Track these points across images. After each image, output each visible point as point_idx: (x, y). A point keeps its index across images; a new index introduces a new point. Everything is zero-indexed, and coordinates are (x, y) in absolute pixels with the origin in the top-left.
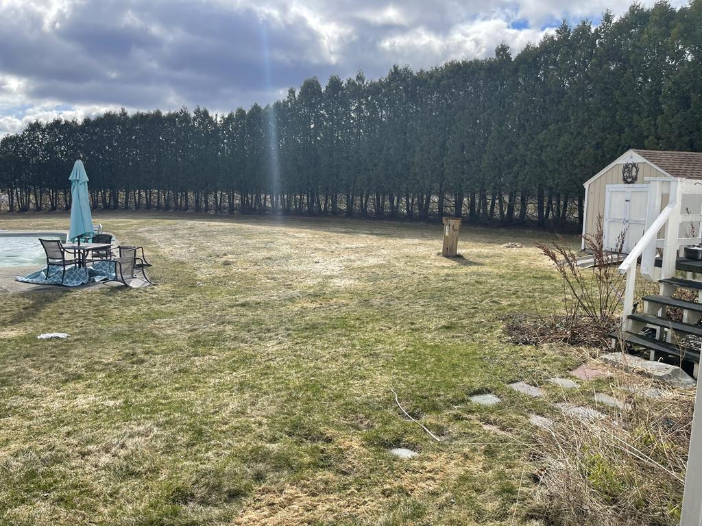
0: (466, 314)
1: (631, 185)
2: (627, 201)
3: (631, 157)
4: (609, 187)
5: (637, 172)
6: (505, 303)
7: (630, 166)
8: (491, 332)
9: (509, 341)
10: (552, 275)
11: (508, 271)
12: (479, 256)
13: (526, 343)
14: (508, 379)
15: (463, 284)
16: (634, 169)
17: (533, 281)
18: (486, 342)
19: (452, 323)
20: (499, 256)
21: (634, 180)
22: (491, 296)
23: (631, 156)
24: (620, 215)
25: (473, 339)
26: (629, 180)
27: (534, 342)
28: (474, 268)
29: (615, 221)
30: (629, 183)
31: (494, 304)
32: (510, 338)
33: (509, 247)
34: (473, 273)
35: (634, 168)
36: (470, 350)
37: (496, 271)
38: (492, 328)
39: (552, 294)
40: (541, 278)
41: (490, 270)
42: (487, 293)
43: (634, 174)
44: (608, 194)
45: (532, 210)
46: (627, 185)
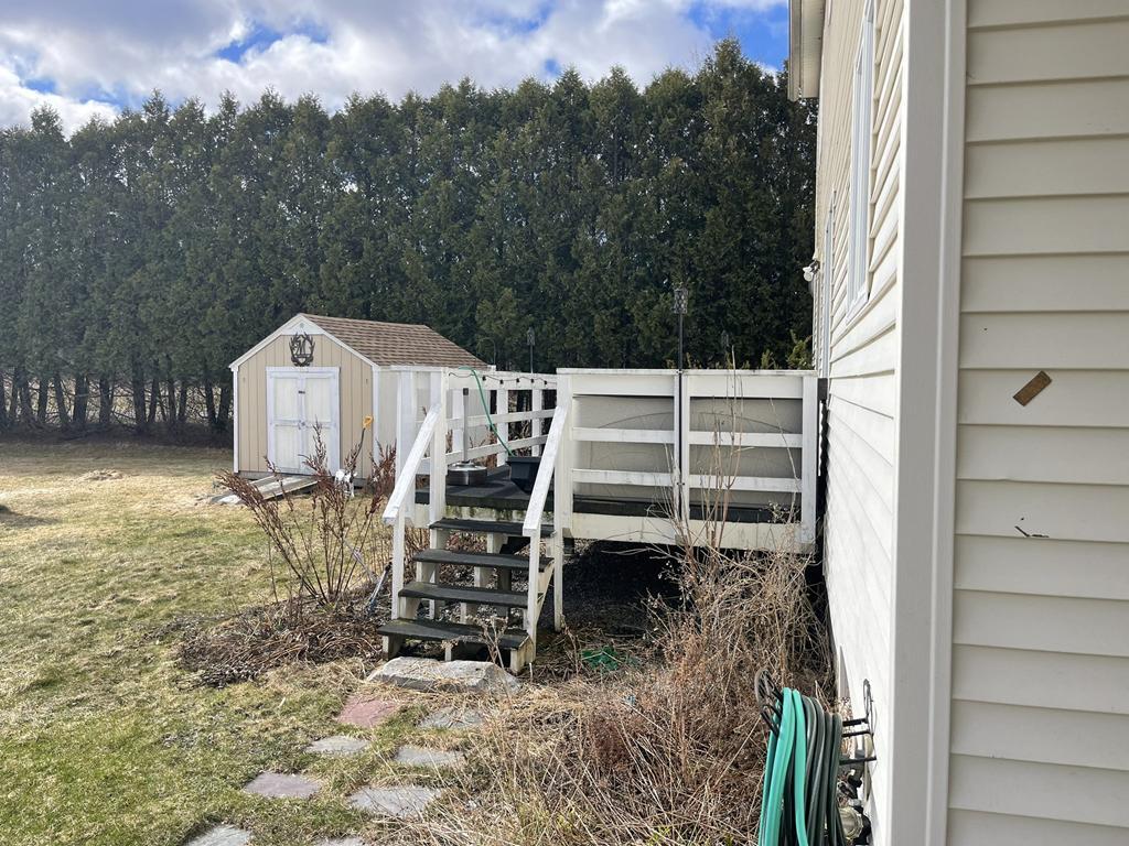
0: (74, 641)
1: (305, 368)
2: (300, 392)
3: (302, 325)
4: (270, 370)
5: (312, 348)
6: (145, 599)
7: (302, 339)
8: (147, 671)
9: (197, 685)
10: (205, 526)
11: (119, 529)
12: (42, 504)
13: (234, 680)
14: (239, 774)
15: (36, 572)
16: (308, 344)
17: (176, 542)
18: (151, 698)
19: (52, 670)
20: (85, 498)
21: (309, 361)
22: (112, 589)
23: (300, 325)
24: (292, 415)
25: (118, 699)
26: (302, 360)
27: (247, 675)
28: (41, 532)
29: (285, 424)
30: (302, 365)
31: (126, 606)
32: (195, 676)
33: (97, 479)
34: (48, 543)
35: (307, 342)
36: (123, 729)
37: (92, 531)
38: (145, 660)
39: (225, 563)
40: (188, 534)
41: (80, 531)
42: (99, 584)
43: (308, 351)
44: (270, 382)
45: (122, 406)
46: (298, 368)
